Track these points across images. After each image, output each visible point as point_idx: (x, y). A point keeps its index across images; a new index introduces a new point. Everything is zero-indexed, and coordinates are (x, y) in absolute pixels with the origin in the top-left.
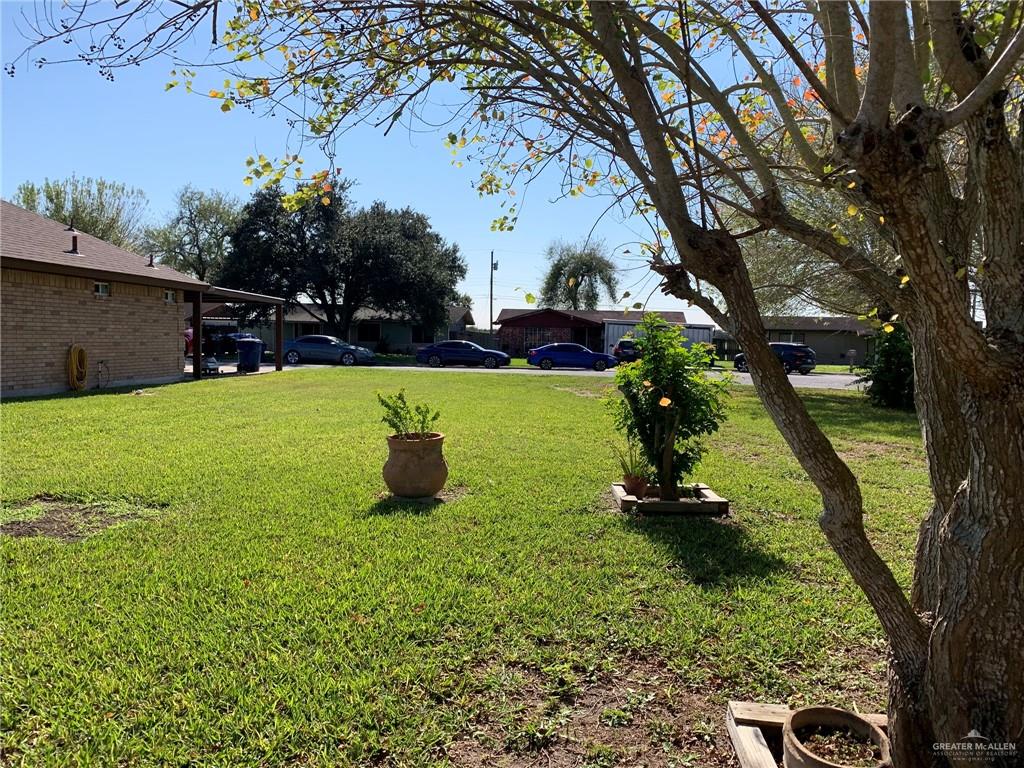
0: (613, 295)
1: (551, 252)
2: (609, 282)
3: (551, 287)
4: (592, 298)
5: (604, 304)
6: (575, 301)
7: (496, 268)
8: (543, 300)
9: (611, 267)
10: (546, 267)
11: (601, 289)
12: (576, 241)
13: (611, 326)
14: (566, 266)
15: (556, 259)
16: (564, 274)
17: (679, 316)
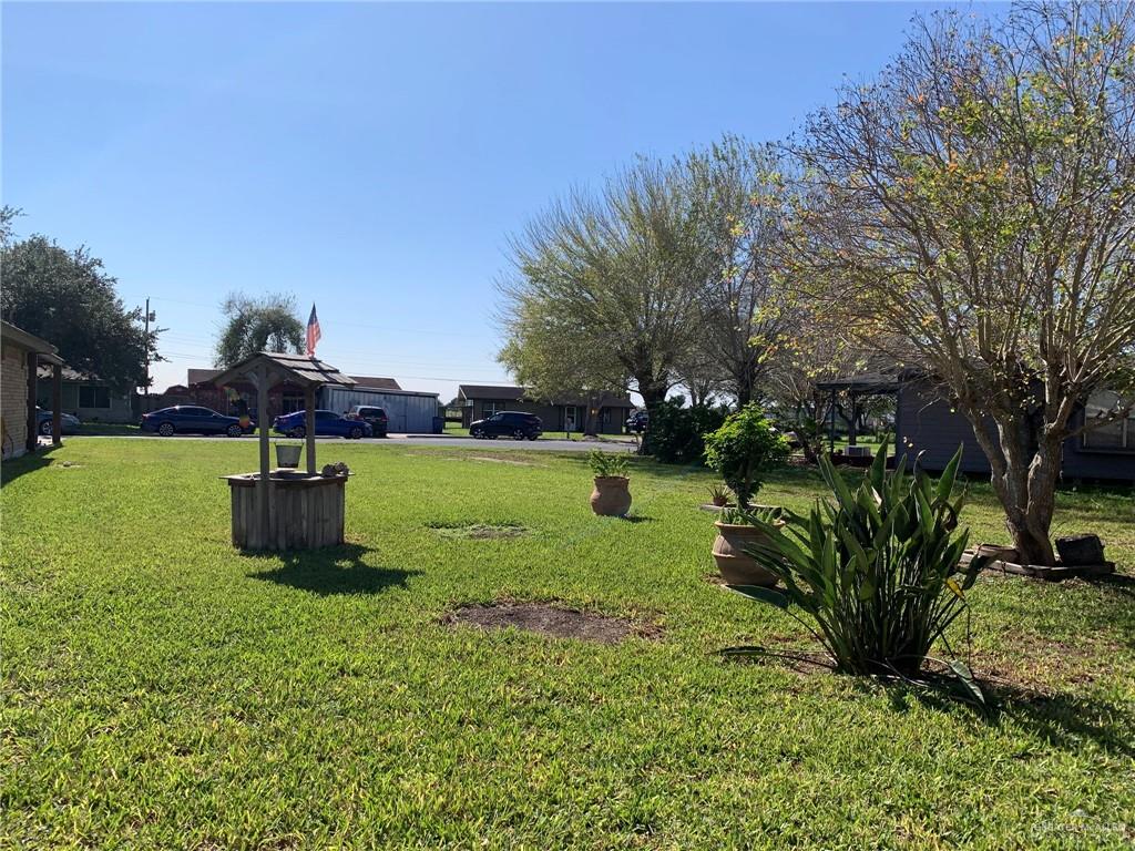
1: (229, 306)
2: (298, 343)
3: (231, 345)
8: (221, 359)
9: (300, 326)
10: (223, 323)
11: (291, 350)
12: (261, 294)
13: (336, 392)
14: (249, 322)
15: (235, 314)
16: (245, 332)
17: (391, 382)
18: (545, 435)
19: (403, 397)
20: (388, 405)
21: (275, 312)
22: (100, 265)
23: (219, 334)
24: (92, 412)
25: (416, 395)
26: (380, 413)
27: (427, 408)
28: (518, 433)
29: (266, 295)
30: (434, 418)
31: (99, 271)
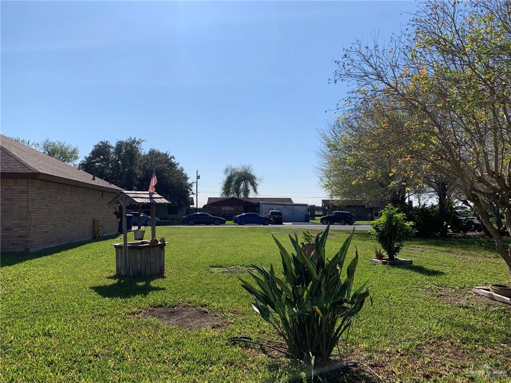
0: (255, 190)
1: (226, 171)
2: (253, 184)
3: (227, 187)
4: (247, 192)
5: (252, 195)
6: (238, 194)
7: (199, 178)
8: (224, 193)
9: (254, 178)
10: (224, 178)
11: (250, 188)
12: (238, 165)
13: (263, 205)
14: (234, 177)
15: (229, 174)
16: (233, 181)
17: (290, 200)
18: (357, 222)
19: (292, 206)
20: (286, 210)
21: (245, 172)
22: (174, 158)
23: (223, 183)
24: (171, 216)
25: (298, 205)
26: (279, 214)
27: (303, 211)
28: (343, 222)
29: (240, 165)
30: (306, 215)
31: (173, 161)
